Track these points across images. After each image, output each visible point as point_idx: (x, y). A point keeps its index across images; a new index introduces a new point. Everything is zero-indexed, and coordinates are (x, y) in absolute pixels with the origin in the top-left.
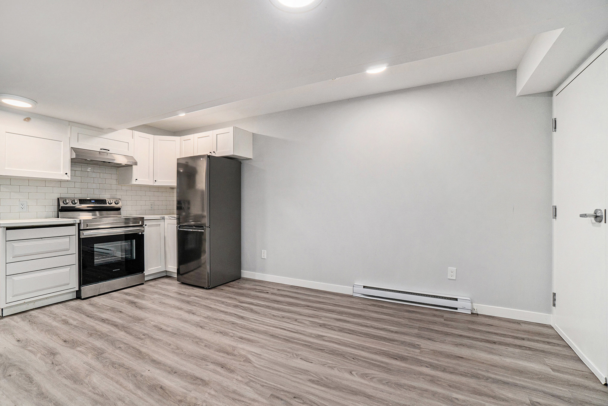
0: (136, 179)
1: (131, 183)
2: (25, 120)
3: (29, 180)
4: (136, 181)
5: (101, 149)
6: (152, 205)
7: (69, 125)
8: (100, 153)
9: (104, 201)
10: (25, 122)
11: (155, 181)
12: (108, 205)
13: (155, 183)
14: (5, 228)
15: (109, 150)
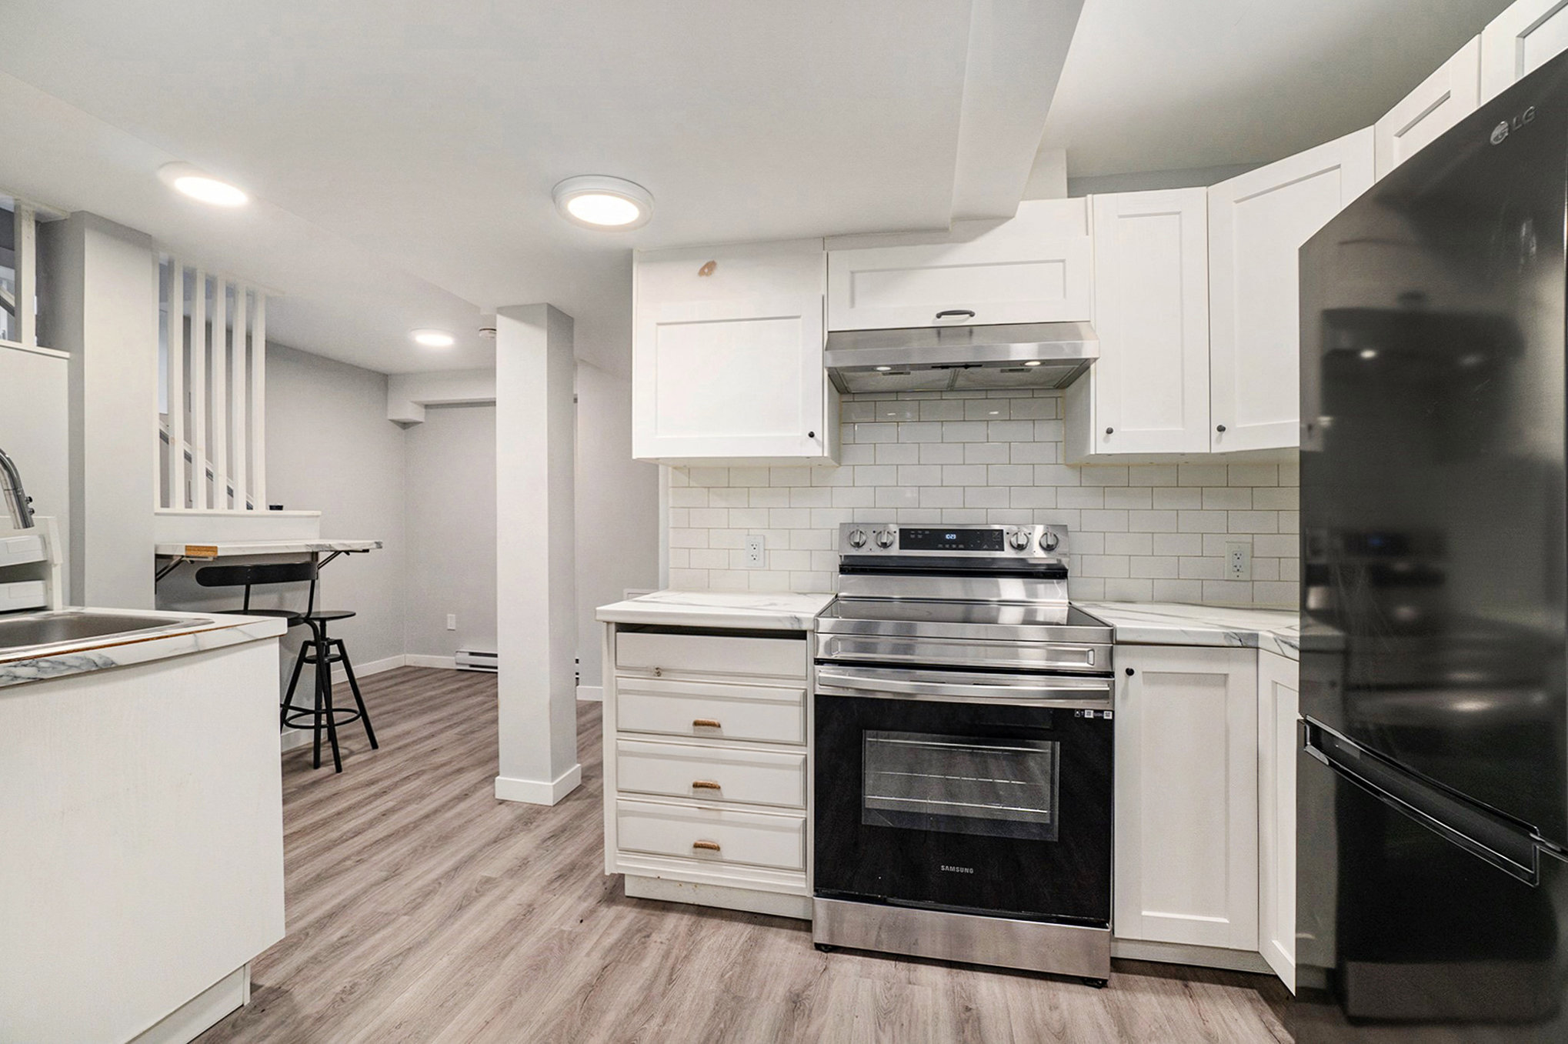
0: (1109, 431)
1: (1088, 454)
2: (702, 273)
3: (729, 469)
4: (1106, 440)
5: (939, 316)
6: (1237, 556)
7: (824, 249)
8: (939, 334)
9: (994, 539)
10: (704, 278)
11: (1221, 429)
12: (1008, 553)
13: (1219, 440)
14: (613, 627)
15: (972, 314)
